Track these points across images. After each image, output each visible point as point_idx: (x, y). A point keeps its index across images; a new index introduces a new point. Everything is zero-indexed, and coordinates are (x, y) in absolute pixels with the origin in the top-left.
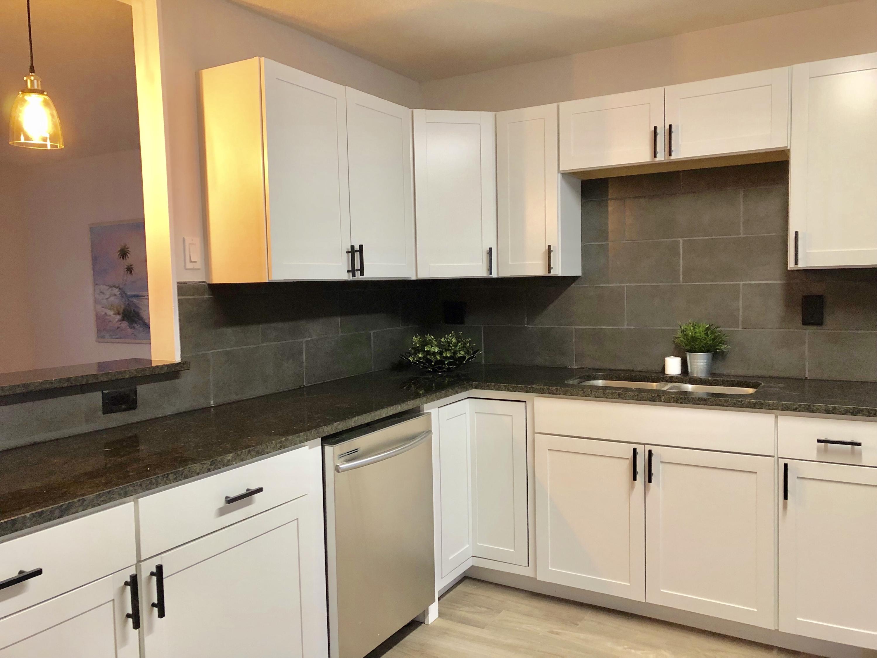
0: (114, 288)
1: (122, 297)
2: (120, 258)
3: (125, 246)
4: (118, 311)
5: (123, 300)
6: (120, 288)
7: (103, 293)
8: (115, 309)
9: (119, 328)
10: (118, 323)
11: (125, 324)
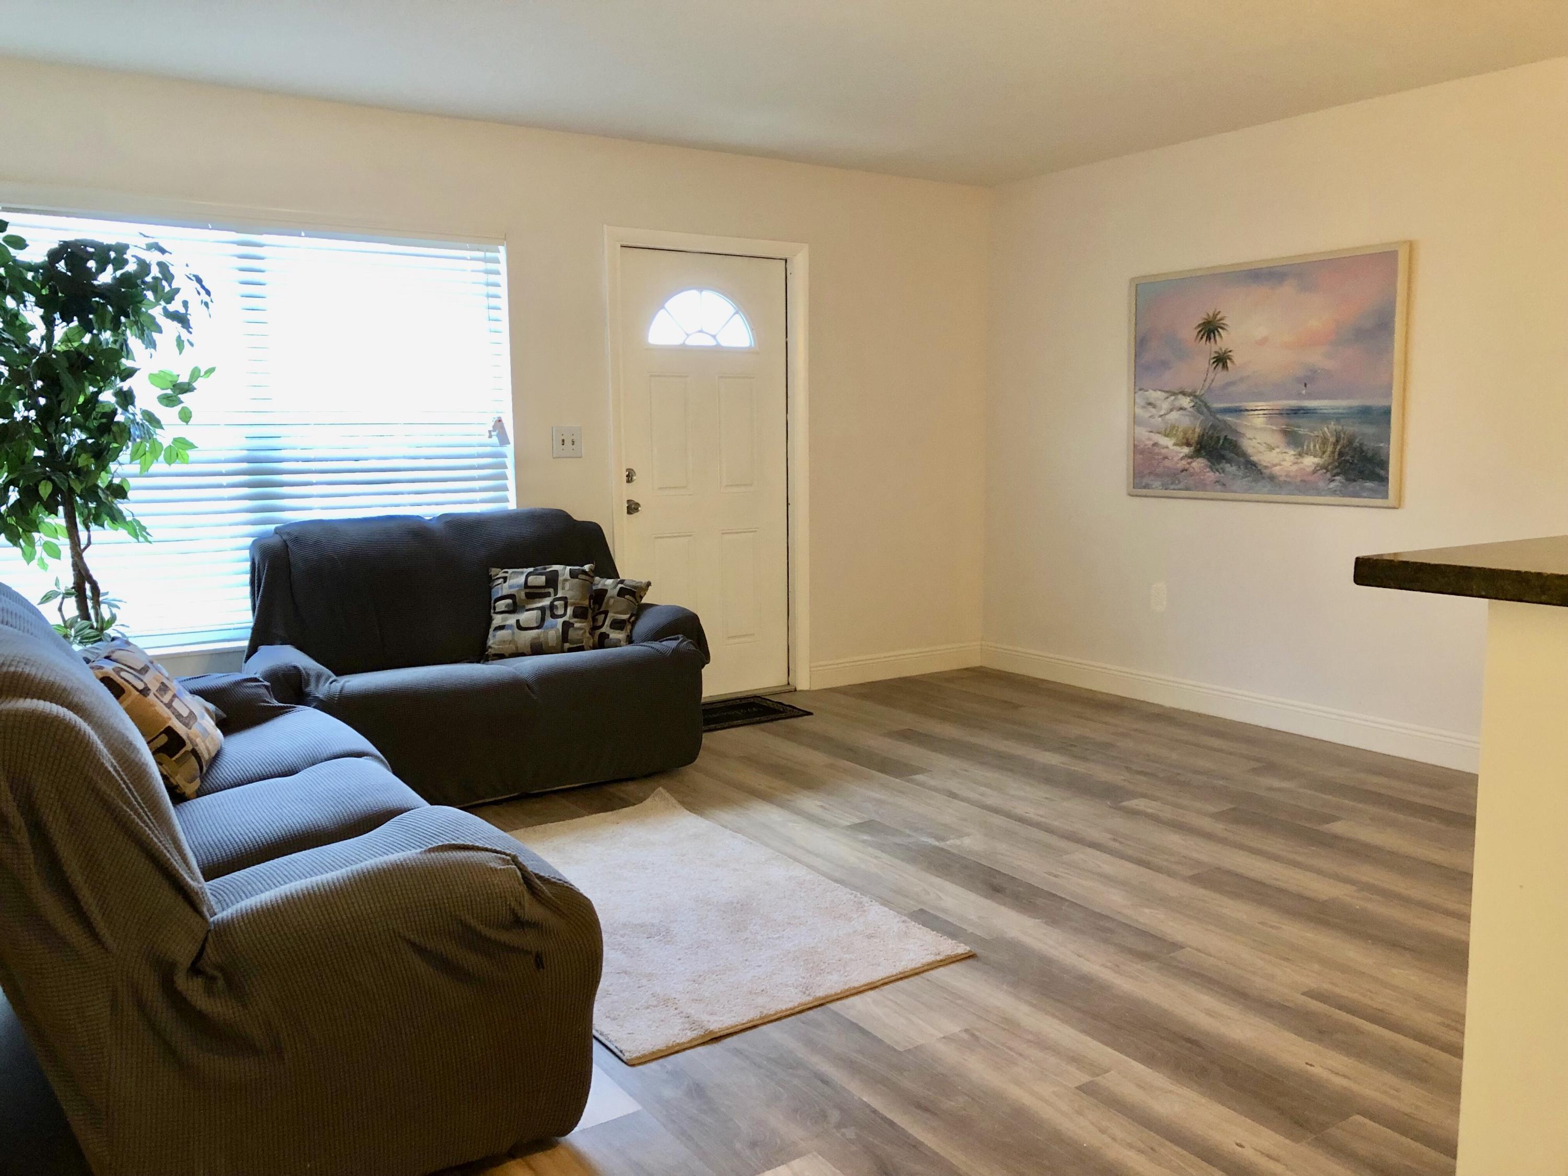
0: (1180, 396)
1: (1199, 411)
2: (1202, 338)
3: (1215, 316)
4: (1187, 440)
5: (1202, 417)
6: (1195, 396)
7: (1154, 406)
8: (1181, 435)
9: (1186, 470)
10: (1184, 462)
11: (1199, 464)
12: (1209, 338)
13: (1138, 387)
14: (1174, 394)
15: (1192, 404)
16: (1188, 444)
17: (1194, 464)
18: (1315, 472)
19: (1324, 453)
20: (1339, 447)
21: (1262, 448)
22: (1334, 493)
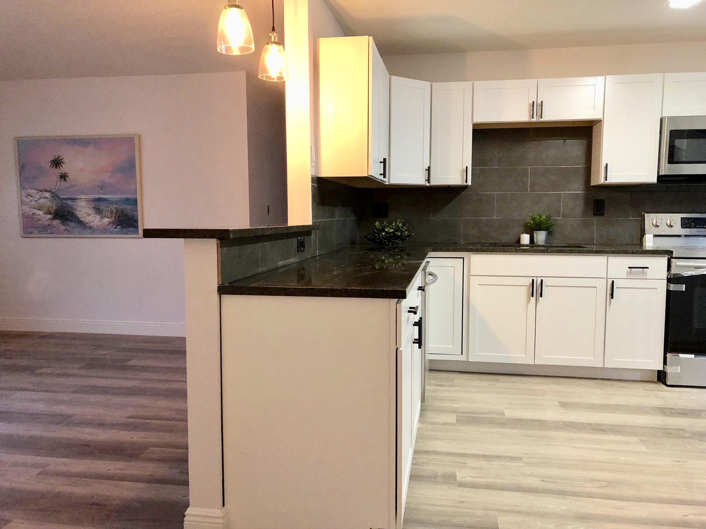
0: (44, 192)
1: (54, 199)
2: (53, 167)
3: (59, 158)
4: (50, 211)
6: (52, 193)
7: (32, 197)
8: (46, 209)
10: (49, 221)
11: (56, 222)
12: (56, 167)
13: (22, 187)
14: (41, 191)
15: (50, 196)
16: (51, 214)
17: (54, 222)
18: (108, 224)
19: (112, 216)
20: (117, 215)
21: (85, 215)
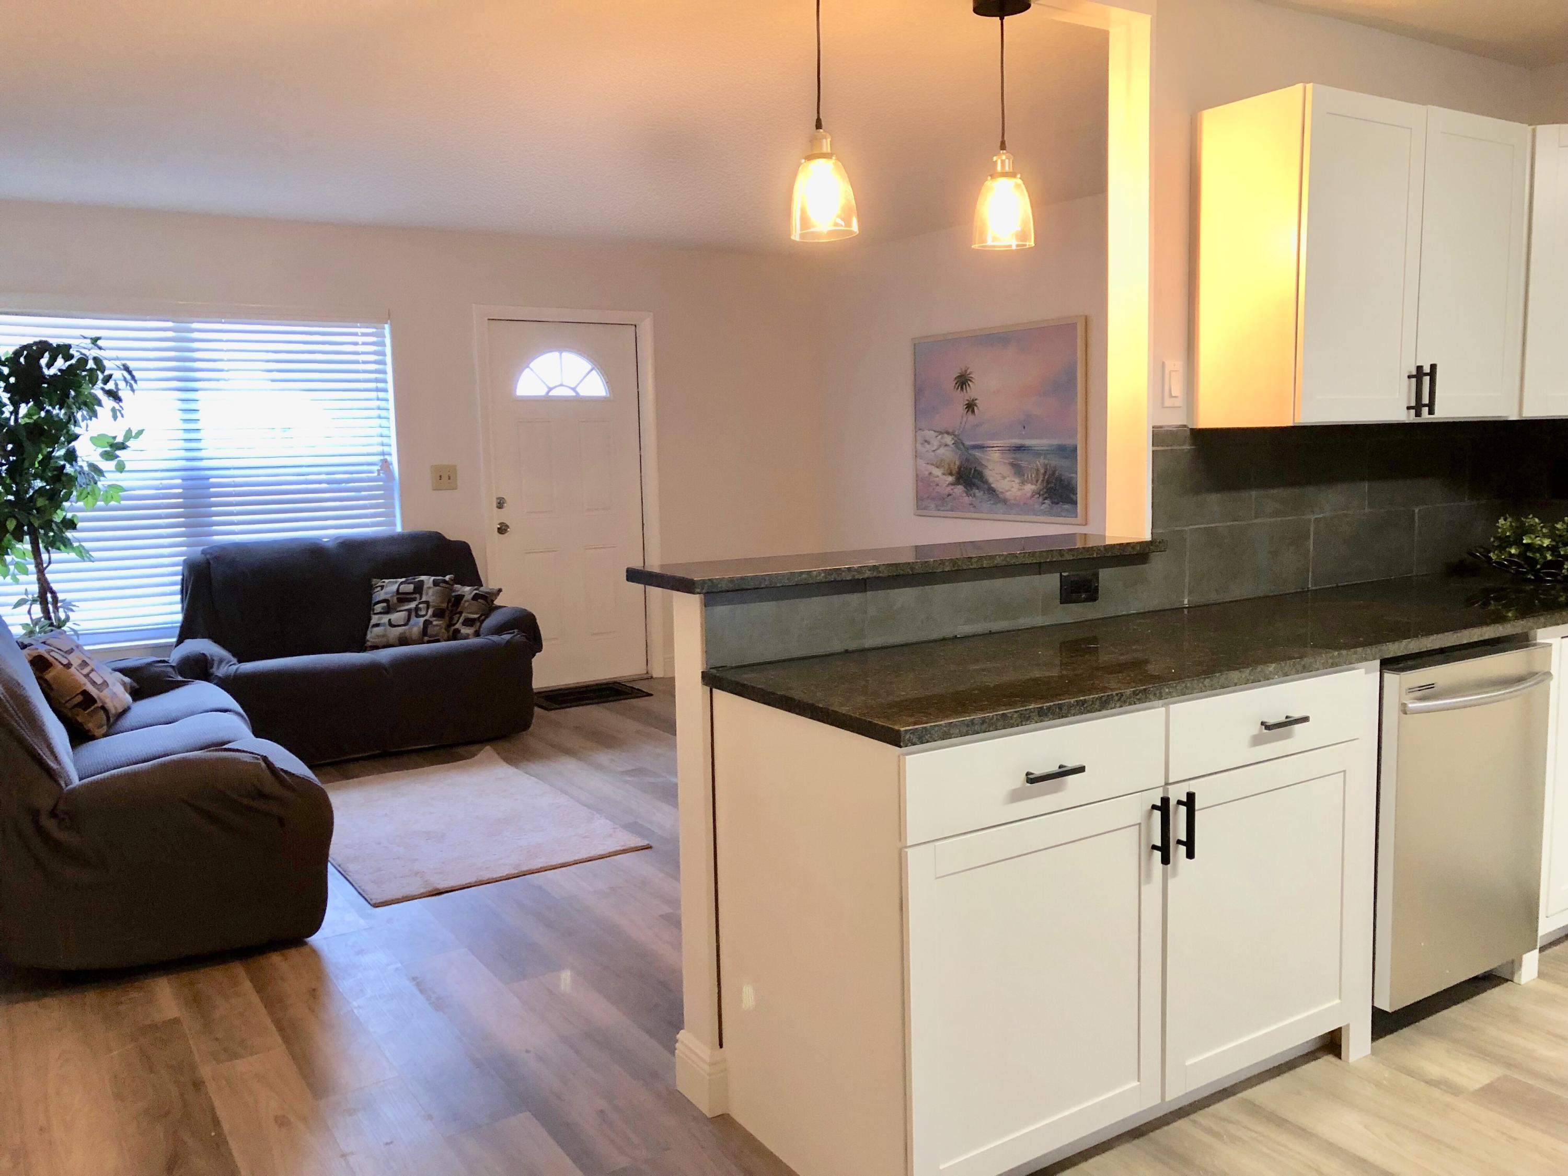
0: (946, 435)
1: (957, 447)
2: (958, 389)
3: (966, 371)
4: (951, 470)
5: (960, 452)
6: (955, 436)
7: (929, 443)
8: (946, 466)
9: (950, 495)
10: (949, 488)
11: (960, 489)
12: (962, 388)
13: (917, 429)
14: (941, 433)
15: (953, 442)
16: (951, 474)
17: (955, 490)
18: (1032, 496)
19: (1037, 481)
20: (1046, 477)
21: (999, 477)
22: (1044, 513)
